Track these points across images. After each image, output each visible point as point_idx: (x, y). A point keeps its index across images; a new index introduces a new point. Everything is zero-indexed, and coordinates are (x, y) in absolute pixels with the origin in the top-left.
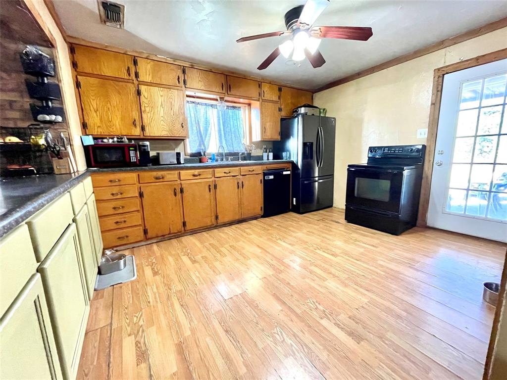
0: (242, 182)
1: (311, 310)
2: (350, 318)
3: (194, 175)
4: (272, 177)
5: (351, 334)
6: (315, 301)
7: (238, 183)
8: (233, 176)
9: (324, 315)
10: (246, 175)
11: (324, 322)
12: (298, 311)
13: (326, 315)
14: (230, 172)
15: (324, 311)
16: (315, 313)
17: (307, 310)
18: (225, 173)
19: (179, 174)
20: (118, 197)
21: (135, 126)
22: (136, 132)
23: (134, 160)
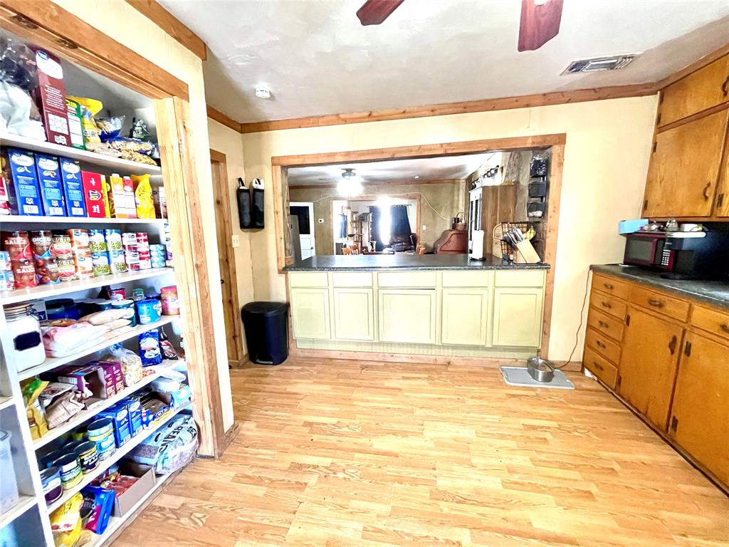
1: (348, 465)
2: (306, 484)
3: (725, 329)
5: (300, 466)
6: (351, 479)
9: (332, 469)
11: (327, 462)
12: (357, 455)
13: (330, 470)
15: (334, 473)
16: (343, 464)
17: (350, 462)
19: (690, 310)
20: (606, 309)
21: (706, 198)
22: (704, 210)
23: (666, 262)
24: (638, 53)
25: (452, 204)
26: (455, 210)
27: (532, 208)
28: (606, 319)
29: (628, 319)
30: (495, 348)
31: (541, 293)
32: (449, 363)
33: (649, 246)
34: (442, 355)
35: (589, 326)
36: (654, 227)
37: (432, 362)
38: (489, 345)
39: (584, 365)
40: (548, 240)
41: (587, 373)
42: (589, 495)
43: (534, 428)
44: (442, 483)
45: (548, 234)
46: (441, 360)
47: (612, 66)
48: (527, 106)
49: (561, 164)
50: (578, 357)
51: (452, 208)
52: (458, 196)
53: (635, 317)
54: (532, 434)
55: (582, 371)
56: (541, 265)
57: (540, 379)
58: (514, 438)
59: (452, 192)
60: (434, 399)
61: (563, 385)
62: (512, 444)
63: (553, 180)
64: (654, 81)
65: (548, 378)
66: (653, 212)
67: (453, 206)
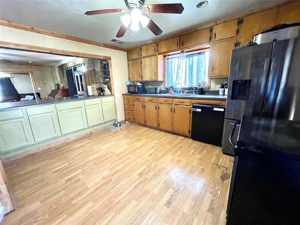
0: (174, 109)
3: (149, 100)
4: (199, 110)
7: (171, 109)
8: (169, 104)
10: (178, 105)
14: (166, 101)
18: (164, 101)
19: (144, 99)
20: (128, 104)
21: (140, 77)
22: (140, 79)
23: (137, 91)
24: (126, 42)
25: (53, 77)
26: (55, 80)
27: (105, 78)
28: (129, 106)
29: (133, 104)
30: (105, 123)
31: (113, 103)
32: (91, 133)
33: (133, 87)
34: (88, 131)
35: (125, 110)
36: (132, 83)
37: (85, 135)
38: (103, 122)
39: (125, 120)
40: (112, 88)
41: (127, 122)
42: (141, 139)
43: (125, 135)
44: (117, 153)
45: (112, 86)
46: (88, 133)
47: (120, 43)
48: (100, 46)
49: (111, 66)
50: (124, 119)
51: (54, 79)
52: (56, 74)
53: (135, 103)
54: (126, 136)
55: (125, 122)
56: (112, 95)
57: (119, 126)
58: (123, 138)
59: (52, 72)
60: (97, 142)
61: (123, 126)
62: (124, 139)
63: (110, 70)
64: (126, 48)
65: (120, 126)
66: (131, 80)
67: (54, 78)
